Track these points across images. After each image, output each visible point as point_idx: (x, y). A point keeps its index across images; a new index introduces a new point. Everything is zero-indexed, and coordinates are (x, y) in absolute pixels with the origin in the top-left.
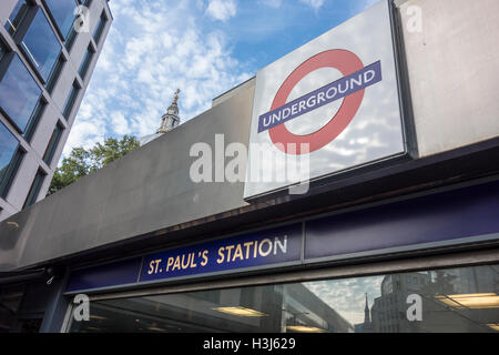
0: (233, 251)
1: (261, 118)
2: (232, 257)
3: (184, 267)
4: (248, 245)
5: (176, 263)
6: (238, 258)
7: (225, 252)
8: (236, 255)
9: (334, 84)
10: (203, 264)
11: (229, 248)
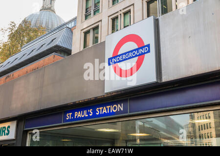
0: (102, 110)
1: (109, 59)
2: (102, 112)
3: (83, 116)
4: (108, 107)
5: (78, 114)
6: (105, 112)
7: (99, 110)
8: (104, 111)
9: (135, 50)
10: (91, 115)
11: (101, 108)
